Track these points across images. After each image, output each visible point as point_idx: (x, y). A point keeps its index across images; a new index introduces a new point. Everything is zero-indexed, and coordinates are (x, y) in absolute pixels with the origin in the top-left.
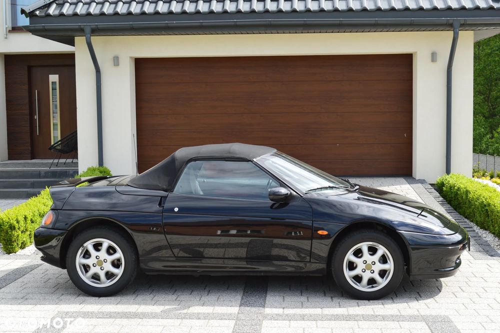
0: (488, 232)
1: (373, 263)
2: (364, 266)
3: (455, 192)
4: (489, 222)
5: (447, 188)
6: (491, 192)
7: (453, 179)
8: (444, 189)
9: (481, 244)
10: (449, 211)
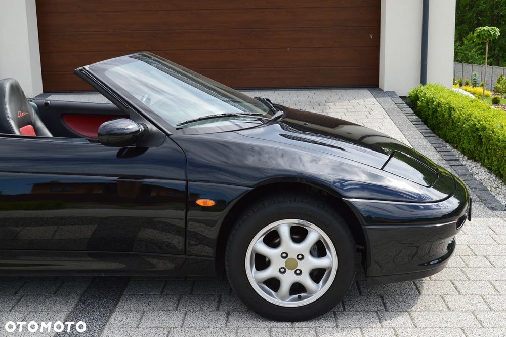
0: (479, 165)
1: (300, 257)
2: (282, 263)
3: (433, 108)
4: (482, 152)
5: (422, 103)
6: (484, 110)
7: (431, 91)
8: (419, 103)
9: (475, 188)
10: (426, 135)
